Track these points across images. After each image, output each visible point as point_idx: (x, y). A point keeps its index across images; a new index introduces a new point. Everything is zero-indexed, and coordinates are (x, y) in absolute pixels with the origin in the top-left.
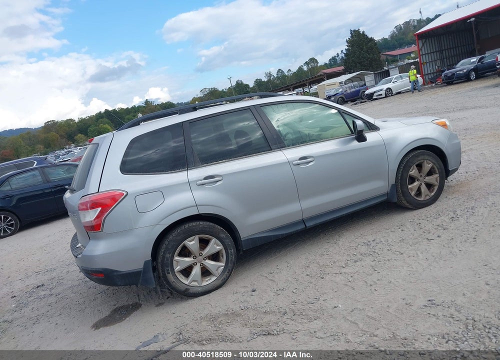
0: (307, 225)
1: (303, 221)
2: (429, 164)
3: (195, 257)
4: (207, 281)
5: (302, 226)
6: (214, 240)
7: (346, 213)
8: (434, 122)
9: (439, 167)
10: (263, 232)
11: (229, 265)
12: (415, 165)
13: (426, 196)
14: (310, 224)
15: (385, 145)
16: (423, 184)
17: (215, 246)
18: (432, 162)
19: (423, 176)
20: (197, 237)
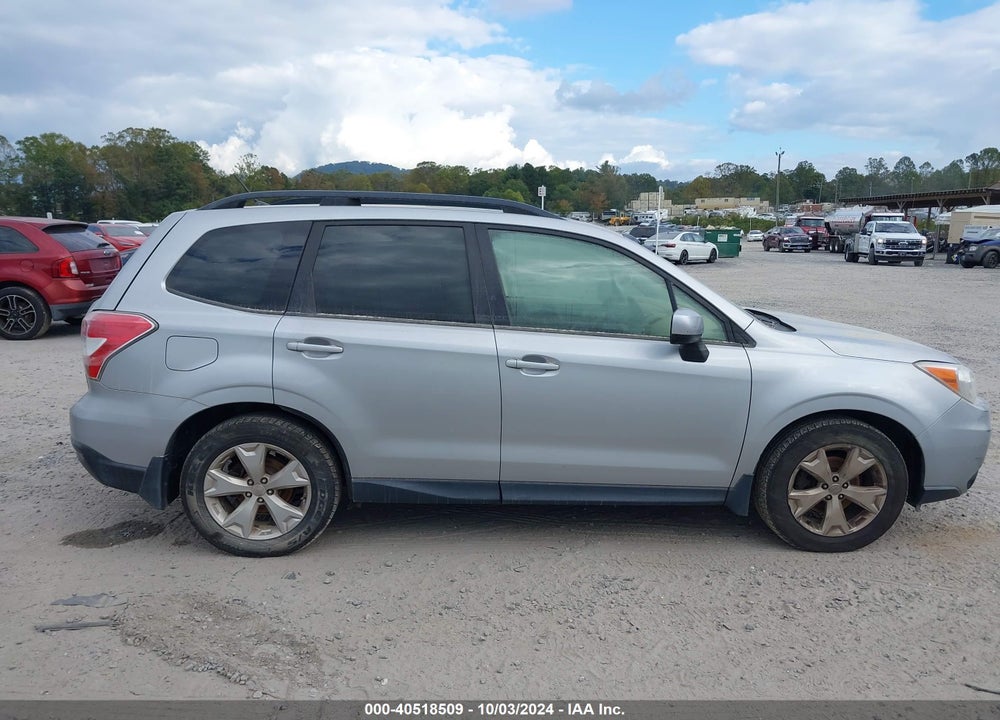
0: (505, 497)
1: (499, 486)
2: (866, 458)
3: (251, 483)
4: (263, 534)
5: (493, 496)
6: (295, 463)
7: (606, 499)
8: (922, 365)
9: (891, 473)
10: (403, 480)
11: (313, 520)
12: (823, 452)
13: (833, 528)
14: (510, 497)
15: (751, 384)
16: (835, 498)
17: (294, 475)
18: (876, 457)
19: (843, 481)
20: (262, 447)
